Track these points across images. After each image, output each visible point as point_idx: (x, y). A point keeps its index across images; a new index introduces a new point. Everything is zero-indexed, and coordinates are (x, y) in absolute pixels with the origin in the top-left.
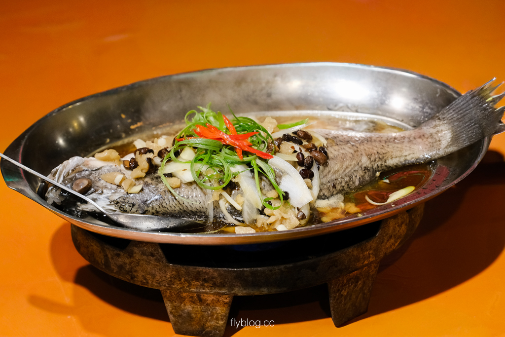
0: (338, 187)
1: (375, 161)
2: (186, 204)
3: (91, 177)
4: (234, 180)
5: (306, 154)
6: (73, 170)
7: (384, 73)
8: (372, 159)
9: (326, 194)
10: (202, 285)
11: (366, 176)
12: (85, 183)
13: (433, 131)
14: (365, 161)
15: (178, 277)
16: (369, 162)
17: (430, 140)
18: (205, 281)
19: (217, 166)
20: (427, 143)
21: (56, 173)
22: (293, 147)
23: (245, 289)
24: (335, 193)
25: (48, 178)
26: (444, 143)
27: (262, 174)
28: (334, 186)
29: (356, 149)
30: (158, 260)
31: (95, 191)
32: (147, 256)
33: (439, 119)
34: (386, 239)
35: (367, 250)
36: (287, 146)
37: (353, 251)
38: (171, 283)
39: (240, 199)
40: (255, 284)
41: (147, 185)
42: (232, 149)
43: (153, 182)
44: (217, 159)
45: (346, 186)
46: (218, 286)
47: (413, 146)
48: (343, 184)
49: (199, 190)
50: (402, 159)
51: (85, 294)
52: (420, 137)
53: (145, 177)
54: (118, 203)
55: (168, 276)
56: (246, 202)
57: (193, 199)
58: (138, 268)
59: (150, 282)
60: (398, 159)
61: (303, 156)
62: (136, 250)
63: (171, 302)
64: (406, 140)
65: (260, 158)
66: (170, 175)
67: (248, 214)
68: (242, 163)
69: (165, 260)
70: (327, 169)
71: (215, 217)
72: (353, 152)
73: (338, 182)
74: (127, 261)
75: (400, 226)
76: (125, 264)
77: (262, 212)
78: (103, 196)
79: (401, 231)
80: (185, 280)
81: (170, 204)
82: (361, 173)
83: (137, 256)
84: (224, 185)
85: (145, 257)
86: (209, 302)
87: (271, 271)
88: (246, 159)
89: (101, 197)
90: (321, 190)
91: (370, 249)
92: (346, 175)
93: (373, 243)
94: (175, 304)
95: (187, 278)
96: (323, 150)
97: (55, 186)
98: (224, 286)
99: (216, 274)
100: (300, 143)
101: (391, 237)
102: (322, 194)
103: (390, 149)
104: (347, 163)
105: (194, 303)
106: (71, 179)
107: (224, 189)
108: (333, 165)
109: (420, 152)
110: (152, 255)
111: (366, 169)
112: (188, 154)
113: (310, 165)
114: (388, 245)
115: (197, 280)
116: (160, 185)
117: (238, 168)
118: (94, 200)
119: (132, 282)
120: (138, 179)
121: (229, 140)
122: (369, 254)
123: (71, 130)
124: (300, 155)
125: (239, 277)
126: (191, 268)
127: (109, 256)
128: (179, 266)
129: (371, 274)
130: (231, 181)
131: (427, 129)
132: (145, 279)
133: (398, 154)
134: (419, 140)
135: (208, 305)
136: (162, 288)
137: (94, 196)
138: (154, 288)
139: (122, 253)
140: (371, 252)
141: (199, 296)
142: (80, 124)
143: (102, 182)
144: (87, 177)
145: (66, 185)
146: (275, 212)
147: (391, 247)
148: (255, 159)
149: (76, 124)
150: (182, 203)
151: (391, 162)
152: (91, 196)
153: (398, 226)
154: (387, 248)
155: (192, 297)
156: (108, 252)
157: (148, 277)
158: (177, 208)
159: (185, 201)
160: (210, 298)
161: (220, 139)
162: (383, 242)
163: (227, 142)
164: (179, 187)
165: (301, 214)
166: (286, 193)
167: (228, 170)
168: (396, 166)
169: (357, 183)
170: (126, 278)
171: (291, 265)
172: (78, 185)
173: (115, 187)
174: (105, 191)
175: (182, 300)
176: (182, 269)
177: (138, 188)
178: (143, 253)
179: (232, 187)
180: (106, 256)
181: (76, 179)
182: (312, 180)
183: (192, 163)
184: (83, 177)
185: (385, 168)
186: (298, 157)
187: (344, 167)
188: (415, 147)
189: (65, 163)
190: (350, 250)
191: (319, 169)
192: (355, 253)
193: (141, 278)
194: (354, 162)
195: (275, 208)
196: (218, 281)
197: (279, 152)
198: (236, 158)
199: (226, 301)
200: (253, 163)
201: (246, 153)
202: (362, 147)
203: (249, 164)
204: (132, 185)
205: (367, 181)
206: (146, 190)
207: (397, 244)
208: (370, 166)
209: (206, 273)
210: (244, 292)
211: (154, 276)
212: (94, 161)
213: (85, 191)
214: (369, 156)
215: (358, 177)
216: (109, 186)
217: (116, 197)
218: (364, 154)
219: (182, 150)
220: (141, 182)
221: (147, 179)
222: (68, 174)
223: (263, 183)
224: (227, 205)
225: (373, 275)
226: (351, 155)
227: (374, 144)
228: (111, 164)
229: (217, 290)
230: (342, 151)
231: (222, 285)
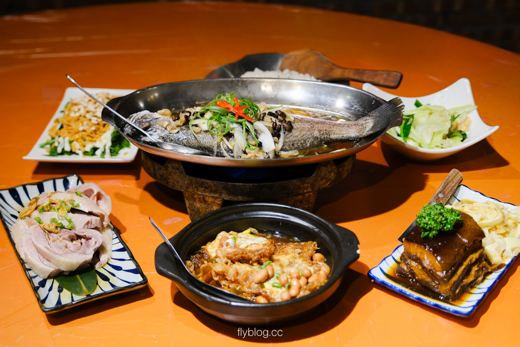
0: (296, 146)
1: (323, 134)
2: (202, 142)
3: (151, 122)
4: (231, 132)
5: (278, 123)
6: (142, 117)
7: (345, 88)
8: (321, 133)
9: (287, 148)
10: (204, 191)
11: (315, 142)
12: (147, 124)
13: (364, 122)
14: (316, 134)
15: (191, 184)
16: (319, 134)
17: (360, 127)
18: (206, 188)
19: (223, 123)
20: (358, 128)
21: (131, 117)
22: (271, 119)
23: (228, 196)
24: (293, 148)
25: (126, 120)
26: (368, 129)
27: (248, 131)
28: (293, 145)
29: (312, 126)
30: (181, 173)
31: (152, 130)
32: (175, 169)
33: (369, 116)
34: (319, 179)
35: (306, 184)
36: (268, 118)
37: (296, 182)
38: (187, 187)
39: (233, 143)
40: (235, 193)
41: (182, 130)
42: (234, 115)
43: (186, 129)
44: (224, 119)
45: (301, 146)
46: (213, 192)
47: (349, 129)
48: (299, 144)
49: (210, 135)
50: (341, 136)
51: (147, 195)
52: (355, 125)
53: (183, 126)
54: (163, 138)
55: (186, 183)
56: (236, 145)
57: (206, 140)
58: (170, 177)
59: (176, 186)
60: (338, 135)
61: (276, 124)
62: (169, 165)
63: (189, 201)
64: (346, 125)
65: (248, 121)
66: (196, 126)
67: (237, 153)
68: (238, 123)
69: (184, 173)
70: (290, 134)
71: (217, 152)
72: (310, 127)
73: (296, 142)
74: (165, 172)
75: (330, 172)
76: (164, 174)
77: (245, 152)
78: (156, 133)
79: (330, 176)
80: (195, 187)
81: (193, 141)
82: (312, 140)
83: (170, 169)
84: (224, 134)
85: (174, 170)
86: (209, 202)
87: (244, 186)
88: (240, 120)
89: (155, 133)
90: (284, 145)
91: (308, 183)
92: (302, 140)
93: (310, 179)
94: (191, 202)
95: (196, 185)
96: (290, 123)
97: (130, 125)
98: (217, 192)
99: (212, 184)
100: (277, 117)
101: (323, 179)
102: (284, 148)
103: (334, 129)
104: (304, 133)
105: (201, 202)
106: (140, 122)
107: (224, 136)
108: (295, 132)
109: (352, 132)
110: (178, 169)
111: (316, 138)
112: (208, 115)
113: (280, 130)
114: (321, 183)
115: (202, 187)
116: (189, 131)
117: (235, 125)
118: (151, 135)
119: (167, 185)
120: (178, 126)
121: (232, 110)
122: (308, 186)
123: (149, 99)
124: (275, 124)
125: (225, 188)
126: (198, 179)
127: (156, 169)
128: (192, 177)
129: (311, 201)
130: (229, 132)
131: (361, 121)
132: (174, 184)
133: (339, 132)
134: (354, 127)
135: (209, 204)
136: (183, 190)
137: (150, 132)
138: (178, 190)
139: (162, 167)
140: (309, 185)
141: (203, 198)
142: (155, 97)
143: (157, 125)
144: (149, 122)
145: (136, 124)
146: (252, 152)
147: (323, 185)
148: (245, 121)
149: (152, 97)
150: (199, 142)
151: (333, 137)
152: (149, 132)
153: (328, 172)
154: (320, 185)
155: (200, 198)
156: (155, 167)
157: (175, 182)
158: (197, 145)
159: (201, 140)
160: (210, 200)
161: (228, 108)
162: (317, 180)
163: (231, 110)
164: (200, 133)
165: (268, 156)
166: (260, 142)
167: (228, 125)
168: (336, 139)
169: (308, 145)
170: (163, 183)
171: (256, 184)
172: (142, 125)
173: (164, 129)
174: (157, 130)
175: (194, 200)
176: (194, 179)
177: (176, 131)
178: (173, 168)
179: (229, 136)
180: (154, 169)
181: (143, 122)
182: (279, 139)
183: (208, 120)
184: (147, 122)
185: (329, 139)
186: (273, 125)
187: (302, 134)
188: (350, 130)
189: (139, 113)
190: (294, 181)
191: (284, 133)
192: (298, 184)
193: (171, 183)
194: (309, 133)
195: (252, 149)
196: (214, 189)
197: (263, 120)
198: (235, 119)
199: (219, 203)
200: (244, 124)
201: (240, 117)
202: (317, 126)
203: (241, 124)
204: (173, 129)
205: (315, 145)
206: (181, 132)
207: (327, 184)
208: (319, 137)
209: (207, 183)
210: (228, 197)
211: (178, 182)
212: (156, 115)
213: (146, 129)
214: (320, 131)
215: (310, 142)
216: (160, 128)
217: (163, 135)
218: (317, 129)
219: (206, 112)
220: (179, 128)
221: (183, 127)
222: (138, 119)
223: (249, 136)
224: (225, 146)
225: (312, 202)
226: (308, 129)
227: (325, 125)
228: (165, 117)
229: (213, 195)
230: (303, 126)
231: (215, 192)
